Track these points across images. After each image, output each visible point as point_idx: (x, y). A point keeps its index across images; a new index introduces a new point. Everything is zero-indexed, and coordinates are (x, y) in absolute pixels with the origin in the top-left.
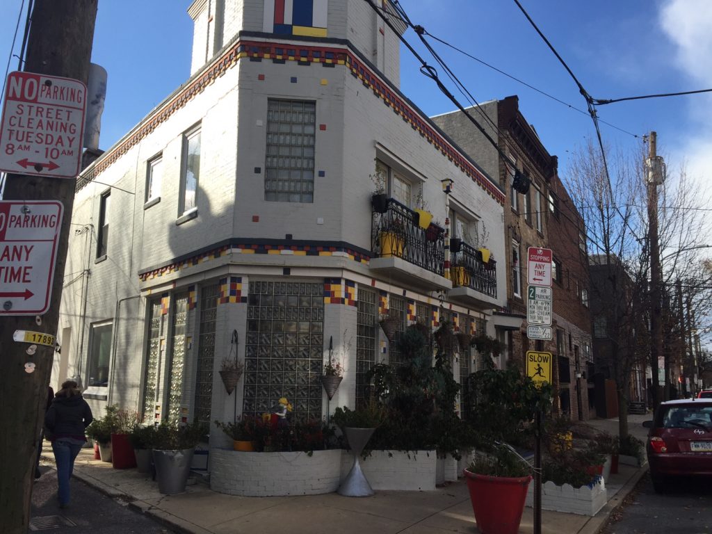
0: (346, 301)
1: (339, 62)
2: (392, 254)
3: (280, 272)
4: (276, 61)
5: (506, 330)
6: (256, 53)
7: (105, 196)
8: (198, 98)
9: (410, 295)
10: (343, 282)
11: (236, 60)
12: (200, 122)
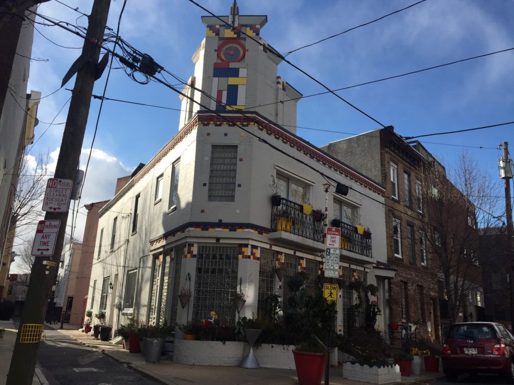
0: (252, 257)
1: (251, 123)
2: (282, 230)
3: (214, 241)
4: (216, 125)
5: (387, 279)
6: (206, 121)
7: (138, 197)
8: (180, 144)
9: (298, 254)
10: (250, 247)
11: (196, 126)
12: (179, 158)
